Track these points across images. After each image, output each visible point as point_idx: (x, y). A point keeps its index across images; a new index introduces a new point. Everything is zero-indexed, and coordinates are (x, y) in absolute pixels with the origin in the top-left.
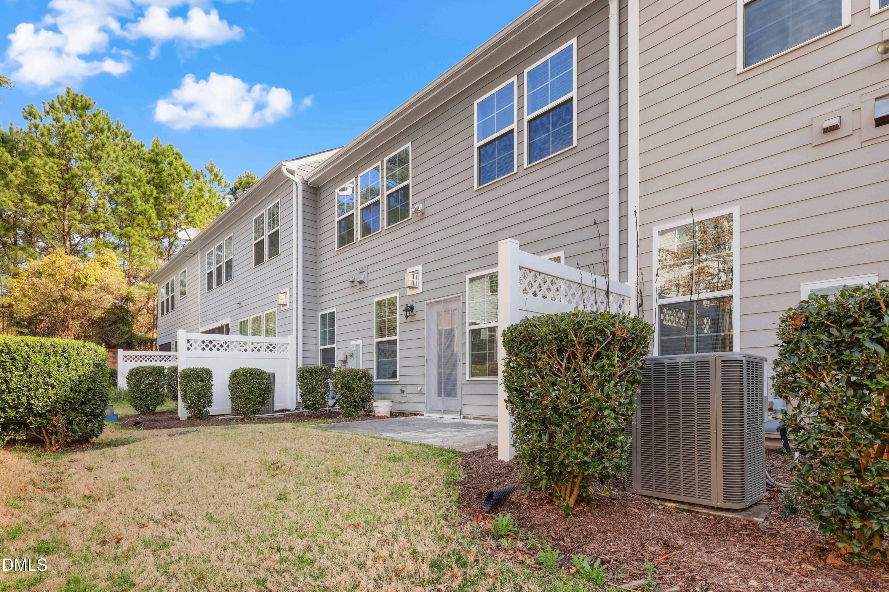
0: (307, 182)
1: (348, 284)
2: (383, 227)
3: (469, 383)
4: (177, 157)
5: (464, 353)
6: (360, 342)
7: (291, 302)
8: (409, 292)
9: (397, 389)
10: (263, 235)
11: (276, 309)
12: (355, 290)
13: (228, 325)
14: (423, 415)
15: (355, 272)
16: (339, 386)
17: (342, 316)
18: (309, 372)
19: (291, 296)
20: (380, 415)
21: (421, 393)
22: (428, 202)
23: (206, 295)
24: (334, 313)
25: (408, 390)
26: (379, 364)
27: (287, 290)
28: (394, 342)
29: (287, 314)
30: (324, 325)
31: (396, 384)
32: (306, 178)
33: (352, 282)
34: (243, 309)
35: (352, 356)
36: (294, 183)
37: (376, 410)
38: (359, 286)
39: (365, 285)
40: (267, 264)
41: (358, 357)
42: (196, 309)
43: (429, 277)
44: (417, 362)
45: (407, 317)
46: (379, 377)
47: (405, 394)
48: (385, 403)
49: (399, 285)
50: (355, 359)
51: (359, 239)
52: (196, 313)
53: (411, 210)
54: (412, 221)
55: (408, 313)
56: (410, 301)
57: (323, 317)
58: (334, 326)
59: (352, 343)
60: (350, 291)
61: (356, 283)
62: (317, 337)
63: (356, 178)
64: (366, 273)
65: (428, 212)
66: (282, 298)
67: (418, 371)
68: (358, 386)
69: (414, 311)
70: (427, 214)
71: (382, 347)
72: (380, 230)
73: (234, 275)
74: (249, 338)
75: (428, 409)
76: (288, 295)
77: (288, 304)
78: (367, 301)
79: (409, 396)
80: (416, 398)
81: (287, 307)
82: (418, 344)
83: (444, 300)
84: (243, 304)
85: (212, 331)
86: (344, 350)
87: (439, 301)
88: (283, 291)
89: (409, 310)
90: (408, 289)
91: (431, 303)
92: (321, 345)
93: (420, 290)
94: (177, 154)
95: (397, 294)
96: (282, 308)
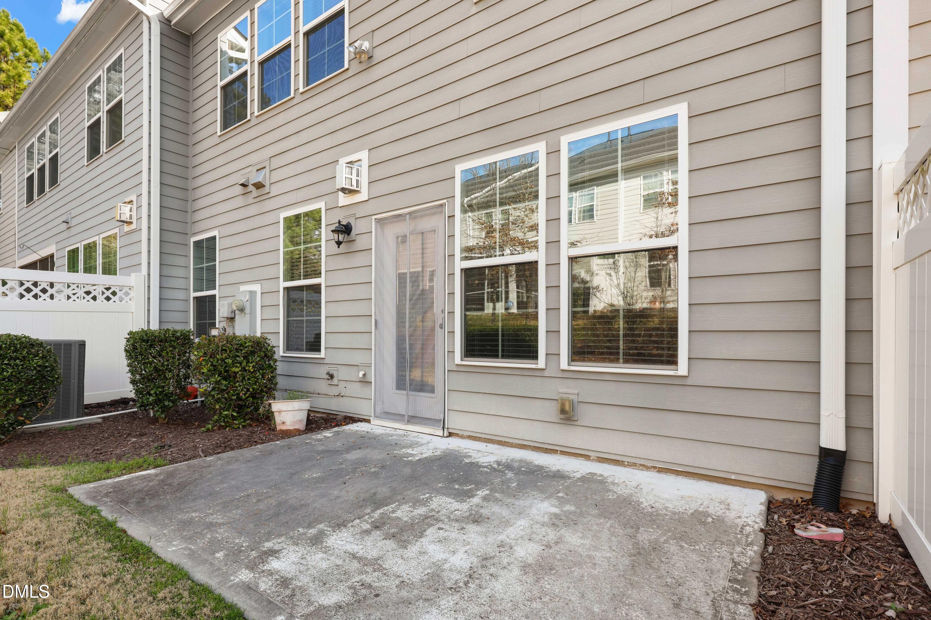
0: (168, 21)
1: (239, 190)
2: (296, 90)
3: (460, 370)
4: (14, 27)
5: (452, 313)
6: (257, 288)
7: (139, 219)
8: (343, 200)
9: (322, 371)
10: (99, 111)
11: (117, 230)
12: (250, 199)
13: (52, 256)
14: (368, 421)
15: (250, 168)
16: (205, 370)
17: (228, 242)
18: (147, 341)
19: (139, 207)
20: (284, 428)
21: (364, 381)
22: (379, 37)
23: (25, 210)
24: (214, 238)
25: (341, 374)
26: (288, 325)
27: (133, 198)
28: (316, 289)
29: (134, 238)
30: (198, 258)
31: (320, 362)
32: (166, 14)
33: (244, 185)
34: (74, 231)
35: (242, 310)
36: (145, 18)
37: (278, 419)
38: (255, 193)
39: (266, 190)
40: (105, 157)
41: (253, 313)
42: (12, 233)
43: (381, 172)
44: (359, 326)
45: (339, 243)
46: (289, 347)
47: (335, 381)
48: (296, 405)
49: (325, 188)
50: (248, 316)
51: (256, 114)
52: (12, 239)
53: (348, 52)
54: (350, 73)
55: (341, 237)
56: (346, 217)
57: (198, 244)
58: (215, 260)
59: (243, 288)
60: (240, 202)
61: (251, 188)
62: (187, 278)
63: (252, 10)
64: (267, 170)
65: (379, 54)
66: (125, 212)
67: (359, 341)
68: (244, 369)
69: (353, 233)
70: (376, 60)
71: (295, 295)
72: (292, 95)
73: (60, 177)
74: (81, 277)
75: (378, 411)
76: (134, 207)
77: (134, 220)
78: (269, 218)
79: (342, 384)
80: (356, 389)
81: (133, 226)
82: (359, 292)
83: (410, 213)
84: (73, 223)
85: (31, 266)
86: (230, 300)
87: (400, 215)
88: (128, 200)
89: (342, 232)
90: (341, 194)
91: (385, 219)
92: (195, 291)
93: (363, 196)
94: (14, 24)
95: (320, 205)
96: (126, 228)
